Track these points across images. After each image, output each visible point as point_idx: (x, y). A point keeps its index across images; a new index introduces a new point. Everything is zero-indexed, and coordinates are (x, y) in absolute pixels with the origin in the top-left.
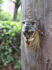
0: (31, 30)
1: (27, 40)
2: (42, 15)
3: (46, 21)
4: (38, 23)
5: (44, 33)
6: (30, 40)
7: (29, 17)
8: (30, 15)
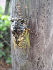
0: (20, 29)
1: (16, 40)
2: (33, 12)
3: (37, 18)
4: (29, 21)
5: (35, 31)
6: (19, 40)
7: (19, 14)
8: (20, 12)
